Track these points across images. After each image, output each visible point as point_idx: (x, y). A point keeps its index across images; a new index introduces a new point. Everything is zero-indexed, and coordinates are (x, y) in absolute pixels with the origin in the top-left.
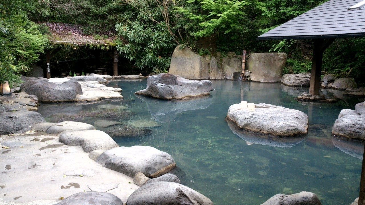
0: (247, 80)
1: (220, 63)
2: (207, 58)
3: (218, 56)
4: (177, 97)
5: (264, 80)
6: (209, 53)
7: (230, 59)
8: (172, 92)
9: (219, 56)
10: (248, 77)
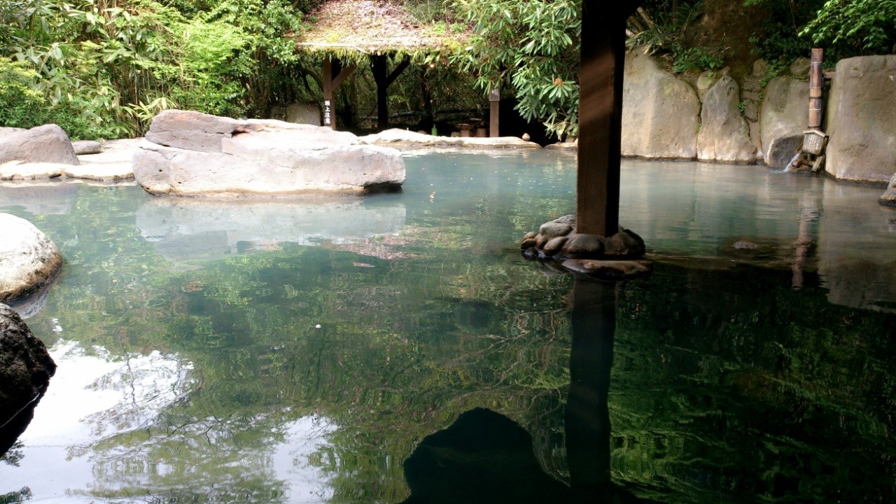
0: (811, 166)
1: (753, 101)
2: (702, 83)
3: (755, 77)
4: (182, 189)
5: (849, 171)
6: (712, 66)
7: (788, 84)
8: (167, 173)
9: (758, 75)
10: (813, 157)
